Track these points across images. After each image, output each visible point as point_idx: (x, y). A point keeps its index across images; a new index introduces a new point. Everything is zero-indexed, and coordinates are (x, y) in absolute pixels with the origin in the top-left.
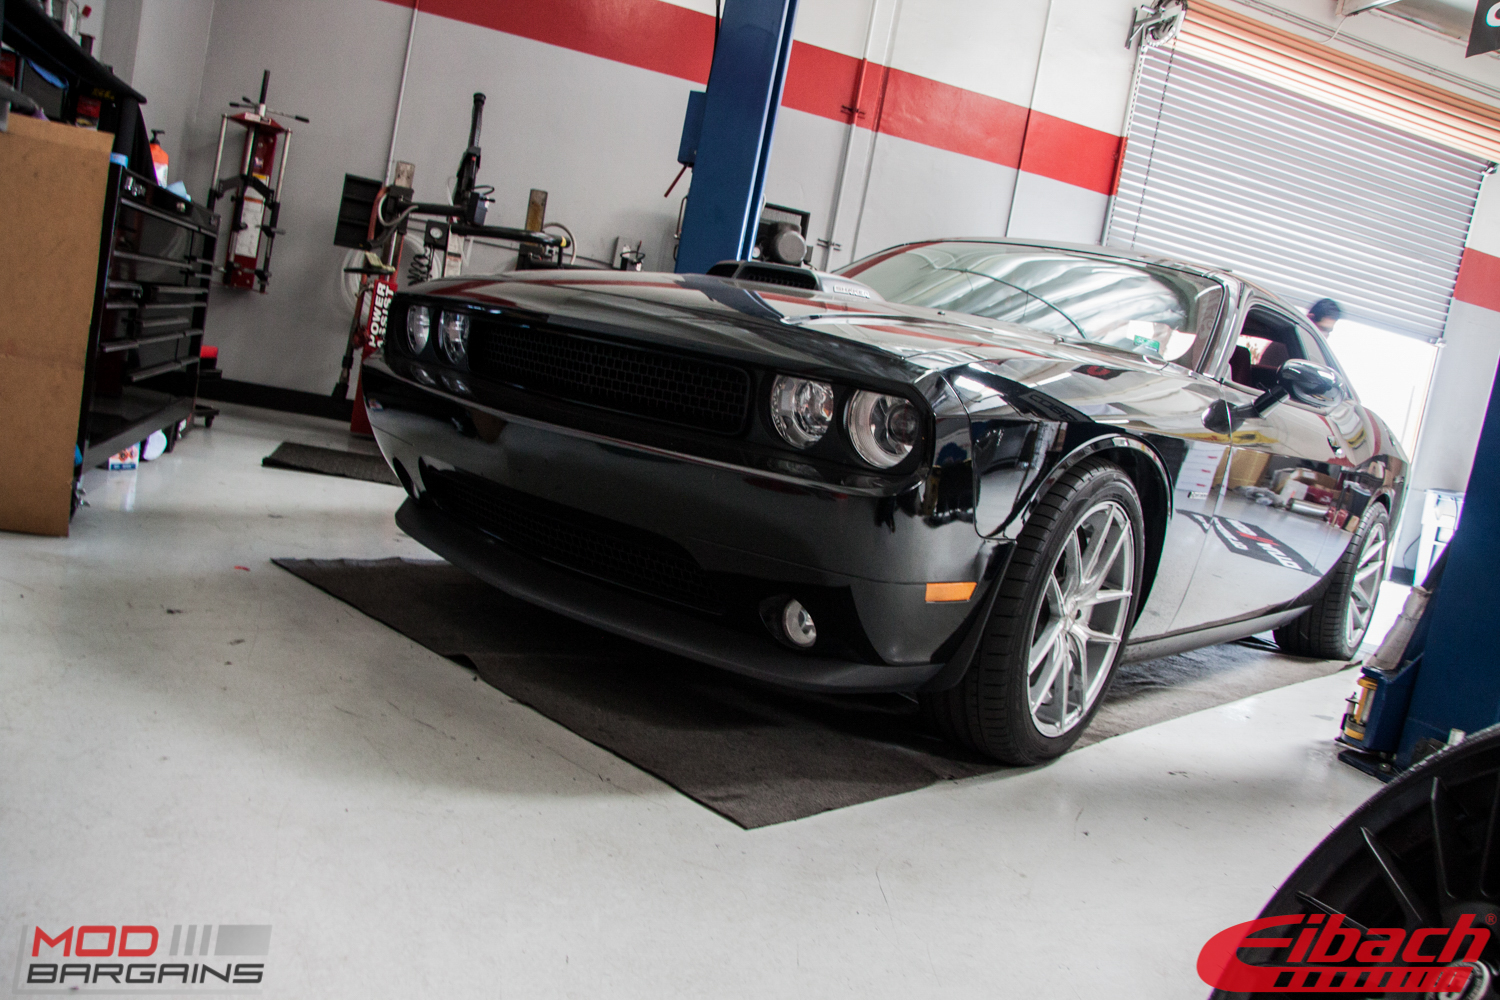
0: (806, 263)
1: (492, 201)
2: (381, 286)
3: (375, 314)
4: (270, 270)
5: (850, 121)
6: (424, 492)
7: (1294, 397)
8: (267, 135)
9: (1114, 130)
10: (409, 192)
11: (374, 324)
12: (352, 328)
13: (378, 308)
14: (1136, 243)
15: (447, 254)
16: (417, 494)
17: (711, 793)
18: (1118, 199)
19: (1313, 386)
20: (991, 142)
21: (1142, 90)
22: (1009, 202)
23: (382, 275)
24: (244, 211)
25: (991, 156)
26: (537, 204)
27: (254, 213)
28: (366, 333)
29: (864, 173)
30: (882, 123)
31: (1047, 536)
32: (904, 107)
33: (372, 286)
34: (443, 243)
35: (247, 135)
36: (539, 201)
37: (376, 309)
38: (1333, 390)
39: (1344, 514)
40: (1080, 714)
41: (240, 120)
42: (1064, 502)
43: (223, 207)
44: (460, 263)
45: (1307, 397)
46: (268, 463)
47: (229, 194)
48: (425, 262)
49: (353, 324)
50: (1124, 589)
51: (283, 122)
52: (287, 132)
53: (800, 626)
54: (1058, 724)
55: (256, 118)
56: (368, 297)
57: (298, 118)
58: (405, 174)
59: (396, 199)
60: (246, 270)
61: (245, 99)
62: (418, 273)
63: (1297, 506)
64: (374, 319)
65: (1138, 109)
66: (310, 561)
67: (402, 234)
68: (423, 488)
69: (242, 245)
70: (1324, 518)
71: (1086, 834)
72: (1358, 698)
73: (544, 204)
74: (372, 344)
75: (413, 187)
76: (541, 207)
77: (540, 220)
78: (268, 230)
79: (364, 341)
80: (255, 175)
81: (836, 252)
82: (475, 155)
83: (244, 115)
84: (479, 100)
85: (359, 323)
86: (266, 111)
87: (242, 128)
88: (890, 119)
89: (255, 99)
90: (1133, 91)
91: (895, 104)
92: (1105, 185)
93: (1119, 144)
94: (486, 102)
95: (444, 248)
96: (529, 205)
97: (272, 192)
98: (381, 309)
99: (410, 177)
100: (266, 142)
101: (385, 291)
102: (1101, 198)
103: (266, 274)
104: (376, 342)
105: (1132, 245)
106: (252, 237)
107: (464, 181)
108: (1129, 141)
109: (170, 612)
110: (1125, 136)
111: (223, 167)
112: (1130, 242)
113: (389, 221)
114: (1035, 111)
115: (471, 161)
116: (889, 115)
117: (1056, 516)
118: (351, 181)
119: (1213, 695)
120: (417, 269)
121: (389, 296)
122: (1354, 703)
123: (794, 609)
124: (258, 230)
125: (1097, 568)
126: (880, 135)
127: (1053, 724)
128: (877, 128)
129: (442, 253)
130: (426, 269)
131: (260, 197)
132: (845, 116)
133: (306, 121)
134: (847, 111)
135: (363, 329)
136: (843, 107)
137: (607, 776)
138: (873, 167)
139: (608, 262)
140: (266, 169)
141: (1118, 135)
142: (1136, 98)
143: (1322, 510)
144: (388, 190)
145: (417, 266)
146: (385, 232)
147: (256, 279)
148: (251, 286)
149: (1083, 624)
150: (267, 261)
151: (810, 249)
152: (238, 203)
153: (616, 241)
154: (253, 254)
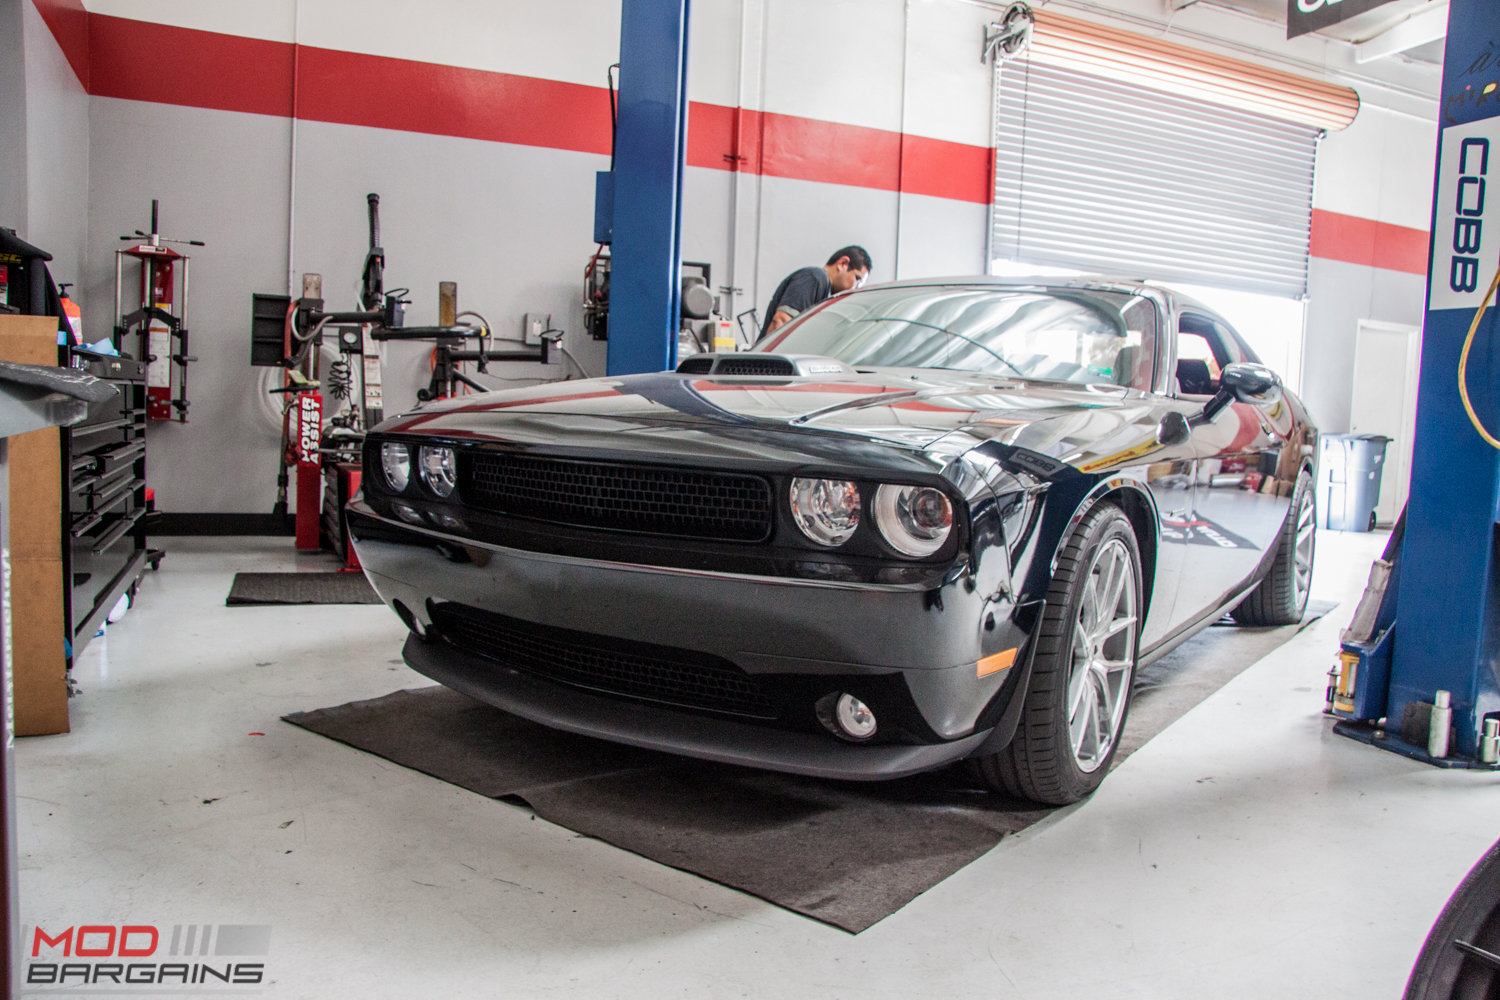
0: (715, 313)
1: (409, 302)
2: (306, 401)
3: (304, 429)
4: (187, 398)
5: (734, 168)
6: (429, 626)
7: (1239, 399)
8: (162, 265)
9: (982, 142)
10: (319, 303)
11: (304, 439)
12: (282, 446)
13: (306, 422)
14: (1022, 247)
15: (363, 357)
16: (422, 630)
17: (808, 902)
18: (997, 207)
19: (1254, 388)
20: (869, 169)
21: (1003, 102)
22: (895, 225)
23: (305, 390)
24: (151, 343)
25: (872, 183)
26: (448, 296)
27: (161, 343)
28: (297, 448)
29: (754, 217)
30: (764, 166)
31: (1069, 588)
32: (782, 147)
33: (297, 402)
34: (358, 347)
35: (143, 265)
36: (449, 293)
37: (304, 423)
38: (1273, 388)
39: (1258, 477)
40: (1109, 743)
41: (134, 253)
42: (1079, 552)
43: (130, 343)
44: (378, 365)
45: (1249, 398)
46: (232, 602)
47: (134, 328)
48: (344, 368)
49: (283, 441)
50: (1130, 616)
51: (178, 249)
52: (184, 258)
53: (856, 717)
54: (1094, 758)
55: (151, 250)
56: (294, 414)
57: (193, 243)
58: (313, 285)
59: (307, 311)
60: (163, 402)
61: (137, 233)
62: (338, 380)
63: (1217, 481)
64: (303, 434)
65: (1002, 120)
66: (319, 712)
67: (317, 346)
68: (429, 622)
69: (153, 377)
70: (1242, 486)
71: (1155, 866)
72: (1339, 669)
73: (454, 295)
74: (306, 459)
75: (323, 297)
76: (452, 299)
77: (453, 311)
78: (180, 360)
79: (297, 458)
80: (157, 305)
81: (740, 297)
82: (378, 256)
83: (138, 247)
84: (373, 200)
85: (289, 441)
86: (160, 240)
87: (138, 260)
88: (772, 161)
89: (148, 231)
90: (995, 103)
91: (774, 146)
92: (982, 194)
93: (990, 155)
94: (380, 201)
95: (360, 351)
96: (440, 299)
97: (178, 320)
98: (309, 423)
99: (318, 288)
100: (162, 270)
101: (310, 404)
102: (979, 208)
103: (184, 403)
104: (309, 457)
105: (1018, 250)
106: (162, 367)
107: (372, 283)
108: (999, 151)
109: (207, 802)
110: (993, 146)
111: (125, 304)
112: (1015, 246)
113: (304, 335)
114: (907, 135)
115: (374, 263)
116: (770, 157)
117: (1074, 568)
118: (258, 299)
119: (1200, 686)
120: (337, 377)
121: (315, 409)
122: (1336, 676)
123: (846, 701)
124: (168, 360)
125: (1109, 603)
126: (765, 177)
127: (1089, 758)
128: (760, 171)
129: (359, 356)
130: (345, 375)
131: (164, 326)
132: (728, 165)
133: (202, 244)
134: (730, 159)
135: (294, 446)
136: (725, 156)
137: (704, 904)
138: (762, 210)
139: (520, 339)
140: (167, 298)
141: (987, 146)
142: (998, 109)
143: (1236, 479)
144: (298, 303)
145: (337, 374)
146: (302, 346)
147: (174, 410)
148: (168, 415)
149: (1100, 658)
150: (183, 389)
151: (717, 299)
152: (144, 336)
153: (525, 318)
154: (166, 385)
